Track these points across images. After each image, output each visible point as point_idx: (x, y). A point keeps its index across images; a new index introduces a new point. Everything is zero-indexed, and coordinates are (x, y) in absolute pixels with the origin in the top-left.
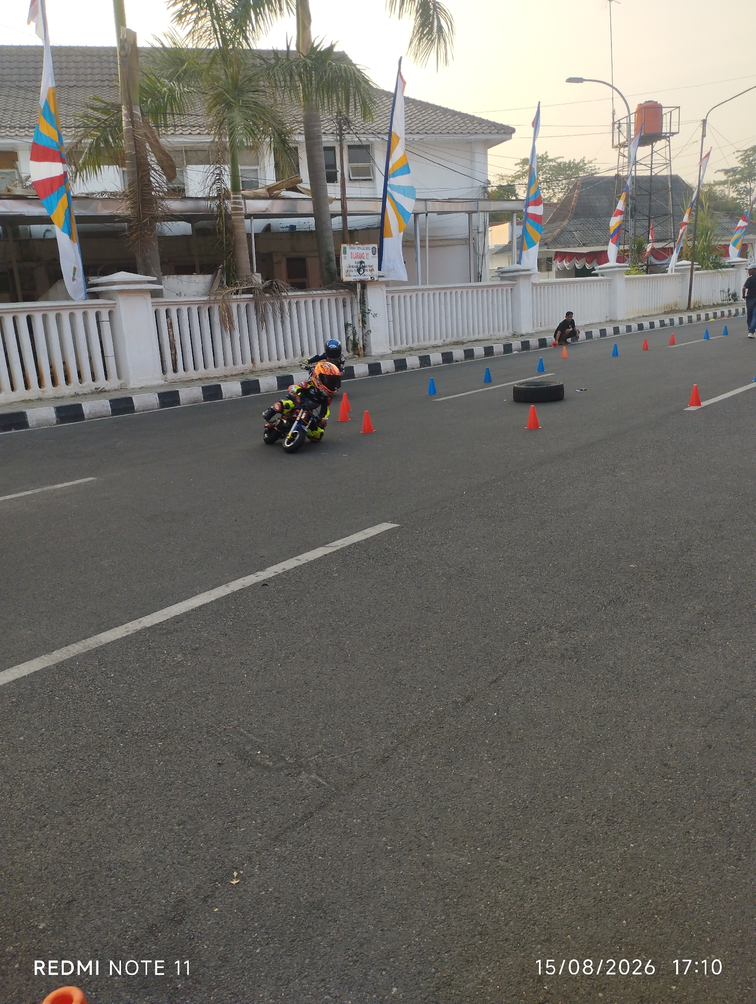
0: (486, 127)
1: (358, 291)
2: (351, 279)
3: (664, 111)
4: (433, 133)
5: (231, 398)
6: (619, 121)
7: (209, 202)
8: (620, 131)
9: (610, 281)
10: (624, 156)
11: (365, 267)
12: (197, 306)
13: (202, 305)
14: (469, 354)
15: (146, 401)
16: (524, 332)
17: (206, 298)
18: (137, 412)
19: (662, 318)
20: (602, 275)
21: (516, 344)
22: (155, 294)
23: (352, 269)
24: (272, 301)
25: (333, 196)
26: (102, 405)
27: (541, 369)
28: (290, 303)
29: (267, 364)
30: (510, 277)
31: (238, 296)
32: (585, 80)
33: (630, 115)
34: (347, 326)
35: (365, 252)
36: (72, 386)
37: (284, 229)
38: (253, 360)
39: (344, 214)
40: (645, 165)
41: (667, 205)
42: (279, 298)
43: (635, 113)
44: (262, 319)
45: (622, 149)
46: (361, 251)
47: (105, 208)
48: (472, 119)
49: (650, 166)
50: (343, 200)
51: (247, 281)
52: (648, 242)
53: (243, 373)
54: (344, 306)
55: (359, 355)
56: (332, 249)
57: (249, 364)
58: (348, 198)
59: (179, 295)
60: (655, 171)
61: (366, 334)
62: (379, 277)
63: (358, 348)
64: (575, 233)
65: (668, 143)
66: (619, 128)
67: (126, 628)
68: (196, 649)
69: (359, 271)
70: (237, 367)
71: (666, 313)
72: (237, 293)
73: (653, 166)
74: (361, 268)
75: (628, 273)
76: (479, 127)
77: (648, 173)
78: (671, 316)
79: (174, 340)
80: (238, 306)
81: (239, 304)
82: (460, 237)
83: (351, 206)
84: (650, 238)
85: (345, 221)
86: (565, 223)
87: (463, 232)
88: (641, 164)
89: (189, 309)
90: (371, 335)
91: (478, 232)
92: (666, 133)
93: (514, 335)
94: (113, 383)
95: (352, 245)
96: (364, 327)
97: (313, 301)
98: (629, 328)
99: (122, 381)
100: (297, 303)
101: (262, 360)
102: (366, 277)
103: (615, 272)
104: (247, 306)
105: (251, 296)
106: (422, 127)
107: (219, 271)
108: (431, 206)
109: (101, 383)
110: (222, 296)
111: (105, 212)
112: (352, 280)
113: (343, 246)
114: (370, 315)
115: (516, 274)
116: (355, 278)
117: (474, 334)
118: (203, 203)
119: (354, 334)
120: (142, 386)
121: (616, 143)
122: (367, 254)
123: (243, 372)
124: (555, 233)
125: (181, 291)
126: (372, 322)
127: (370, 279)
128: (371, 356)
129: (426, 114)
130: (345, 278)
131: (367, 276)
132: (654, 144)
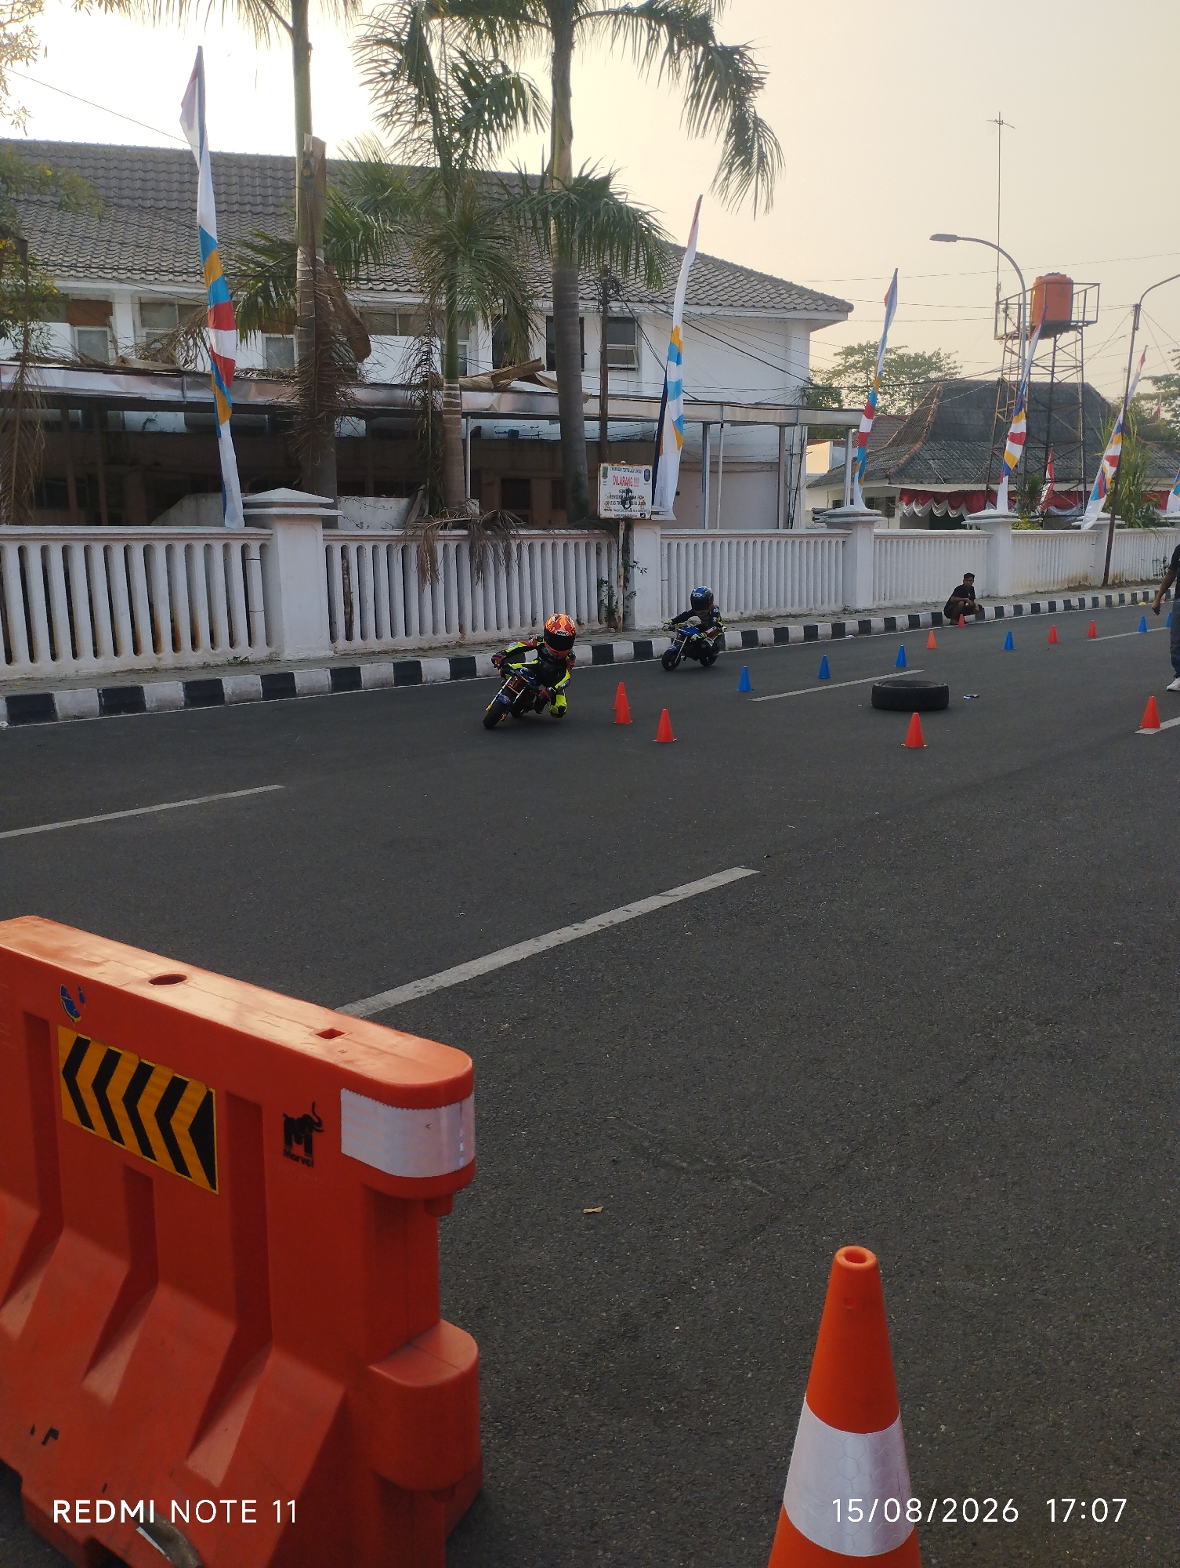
0: (810, 301)
1: (621, 533)
2: (612, 515)
3: (1076, 288)
4: (731, 305)
5: (434, 682)
6: (1006, 300)
7: (409, 392)
8: (1007, 315)
9: (989, 537)
10: (1013, 352)
11: (632, 498)
12: (387, 543)
13: (393, 543)
14: (781, 635)
15: (313, 679)
16: (860, 606)
17: (400, 533)
18: (299, 695)
19: (1069, 596)
20: (977, 528)
21: (851, 624)
22: (329, 523)
23: (615, 500)
24: (495, 542)
25: (589, 392)
26: (249, 683)
27: (902, 664)
28: (519, 547)
29: (481, 634)
30: (843, 523)
31: (447, 532)
32: (960, 238)
33: (1024, 292)
34: (600, 583)
35: (634, 475)
36: (200, 652)
37: (500, 435)
38: (461, 629)
39: (603, 418)
40: (1043, 367)
41: (1076, 429)
42: (506, 538)
43: (1031, 290)
44: (479, 568)
45: (1010, 341)
46: (627, 475)
47: (260, 394)
48: (790, 287)
49: (1051, 369)
50: (604, 397)
51: (459, 510)
52: (1045, 483)
53: (446, 646)
54: (598, 554)
55: (616, 628)
56: (584, 469)
57: (455, 634)
58: (610, 395)
59: (360, 526)
60: (1059, 377)
61: (629, 597)
62: (653, 513)
63: (614, 617)
64: (931, 462)
65: (1079, 337)
66: (1006, 310)
67: (415, 987)
68: (525, 1019)
69: (623, 503)
70: (438, 636)
71: (1070, 589)
72: (445, 527)
73: (1056, 370)
74: (627, 499)
75: (1015, 526)
76: (800, 300)
77: (1048, 379)
78: (1080, 594)
79: (351, 593)
80: (445, 546)
81: (448, 542)
82: (763, 460)
83: (614, 408)
84: (1048, 475)
85: (603, 429)
86: (918, 446)
87: (770, 453)
88: (1037, 365)
89: (375, 548)
90: (636, 599)
91: (792, 455)
92: (1078, 322)
93: (845, 610)
94: (260, 651)
95: (616, 466)
96: (625, 587)
97: (554, 545)
98: (1018, 610)
99: (273, 649)
100: (531, 546)
101: (474, 629)
102: (633, 513)
103: (998, 524)
104: (458, 547)
105: (465, 532)
106: (715, 296)
107: (420, 494)
108: (729, 413)
109: (243, 650)
110: (424, 531)
111: (260, 400)
112: (613, 517)
113: (602, 465)
114: (636, 570)
115: (851, 519)
116: (616, 513)
117: (785, 606)
118: (400, 394)
119: (610, 596)
120: (303, 657)
121: (1001, 332)
122: (637, 480)
123: (446, 644)
124: (902, 462)
125: (362, 521)
126: (638, 581)
127: (639, 516)
128: (634, 630)
129: (721, 276)
130: (604, 514)
131: (635, 511)
132: (1058, 336)
